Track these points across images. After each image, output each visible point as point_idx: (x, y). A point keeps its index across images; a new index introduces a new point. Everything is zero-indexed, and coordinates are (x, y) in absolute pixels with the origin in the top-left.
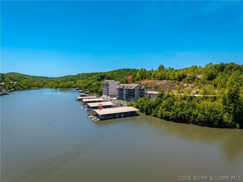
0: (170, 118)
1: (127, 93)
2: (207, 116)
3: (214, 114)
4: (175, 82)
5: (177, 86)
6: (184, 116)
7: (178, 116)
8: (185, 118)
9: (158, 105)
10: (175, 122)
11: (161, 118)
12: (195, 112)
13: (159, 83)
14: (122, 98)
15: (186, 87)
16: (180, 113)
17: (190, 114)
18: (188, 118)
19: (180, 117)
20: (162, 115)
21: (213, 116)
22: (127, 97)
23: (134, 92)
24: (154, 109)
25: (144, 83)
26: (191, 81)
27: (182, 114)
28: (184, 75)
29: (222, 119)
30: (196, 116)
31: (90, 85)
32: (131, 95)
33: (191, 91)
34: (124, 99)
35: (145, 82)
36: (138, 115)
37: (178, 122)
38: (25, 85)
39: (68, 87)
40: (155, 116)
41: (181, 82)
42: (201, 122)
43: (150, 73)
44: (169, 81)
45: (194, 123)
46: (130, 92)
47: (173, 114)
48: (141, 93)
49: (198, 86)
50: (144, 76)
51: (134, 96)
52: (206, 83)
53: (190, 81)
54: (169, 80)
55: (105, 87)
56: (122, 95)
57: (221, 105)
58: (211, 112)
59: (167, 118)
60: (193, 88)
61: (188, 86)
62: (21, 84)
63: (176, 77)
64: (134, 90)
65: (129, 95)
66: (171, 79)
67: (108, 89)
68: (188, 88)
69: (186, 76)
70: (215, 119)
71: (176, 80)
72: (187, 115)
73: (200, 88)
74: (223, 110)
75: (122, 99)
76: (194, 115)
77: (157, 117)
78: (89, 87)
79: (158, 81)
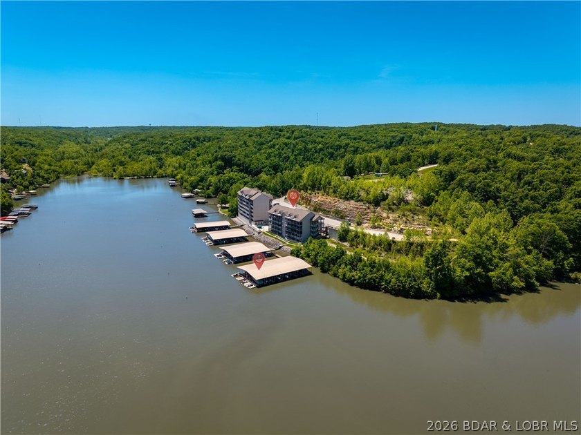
0: (355, 282)
1: (289, 226)
2: (402, 283)
3: (411, 281)
4: (369, 208)
5: (371, 215)
6: (374, 280)
7: (365, 280)
8: (374, 284)
9: (340, 258)
10: (361, 288)
11: (343, 280)
12: (387, 277)
13: (343, 205)
14: (280, 232)
15: (385, 218)
16: (369, 276)
17: (382, 277)
18: (378, 283)
19: (368, 282)
20: (344, 275)
21: (410, 284)
22: (290, 233)
23: (301, 227)
24: (334, 264)
25: (317, 200)
26: (395, 206)
27: (371, 278)
28: (383, 195)
29: (420, 288)
30: (388, 282)
31: (202, 179)
32: (295, 231)
33: (393, 227)
34: (284, 234)
35: (319, 198)
36: (310, 274)
37: (366, 288)
38: (49, 173)
39: (147, 176)
40: (335, 275)
41: (379, 209)
42: (395, 291)
43: (328, 180)
44: (359, 204)
45: (387, 291)
46: (295, 226)
47: (360, 277)
48: (313, 228)
49: (404, 219)
50: (317, 184)
51: (301, 233)
52: (418, 211)
53: (392, 206)
54: (360, 201)
55: (245, 203)
56: (280, 227)
57: (423, 265)
58: (408, 277)
59: (351, 282)
60: (395, 221)
61: (389, 218)
62: (42, 173)
63: (371, 197)
64: (301, 223)
65: (292, 230)
66: (362, 201)
67: (252, 208)
68: (388, 221)
69: (388, 195)
70: (411, 287)
71: (370, 203)
72: (377, 280)
73: (406, 222)
74: (424, 274)
75: (280, 234)
76: (386, 281)
77: (338, 277)
78: (200, 183)
79: (341, 200)
